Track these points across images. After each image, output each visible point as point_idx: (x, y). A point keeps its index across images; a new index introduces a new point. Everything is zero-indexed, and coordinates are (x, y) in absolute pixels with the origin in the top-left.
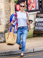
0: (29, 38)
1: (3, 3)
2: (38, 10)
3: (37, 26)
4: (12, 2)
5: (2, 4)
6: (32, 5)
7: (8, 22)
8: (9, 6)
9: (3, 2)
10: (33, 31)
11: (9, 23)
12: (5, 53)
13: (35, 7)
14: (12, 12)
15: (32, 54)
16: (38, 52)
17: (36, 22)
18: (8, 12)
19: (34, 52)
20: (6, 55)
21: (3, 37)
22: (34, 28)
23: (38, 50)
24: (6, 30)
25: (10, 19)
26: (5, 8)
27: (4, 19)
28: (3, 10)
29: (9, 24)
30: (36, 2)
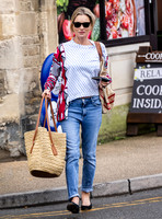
0: (113, 139)
1: (13, 15)
2: (142, 36)
3: (140, 97)
4: (48, 11)
5: (9, 16)
6: (119, 19)
7: (35, 85)
8: (37, 23)
9: (13, 9)
10: (124, 114)
11: (37, 88)
12: (26, 196)
13: (131, 28)
14: (47, 48)
15: (124, 198)
16: (146, 194)
17: (137, 83)
18: (32, 46)
19: (130, 192)
20: (29, 206)
21: (16, 139)
22: (130, 104)
23: (145, 184)
24: (27, 114)
25: (42, 72)
26: (23, 31)
27: (20, 74)
28: (15, 39)
29: (37, 92)
30: (137, 8)
